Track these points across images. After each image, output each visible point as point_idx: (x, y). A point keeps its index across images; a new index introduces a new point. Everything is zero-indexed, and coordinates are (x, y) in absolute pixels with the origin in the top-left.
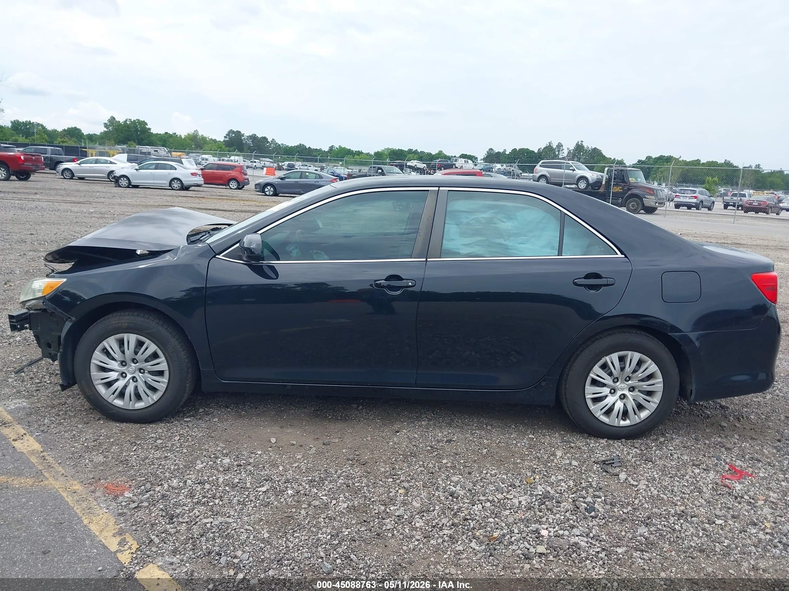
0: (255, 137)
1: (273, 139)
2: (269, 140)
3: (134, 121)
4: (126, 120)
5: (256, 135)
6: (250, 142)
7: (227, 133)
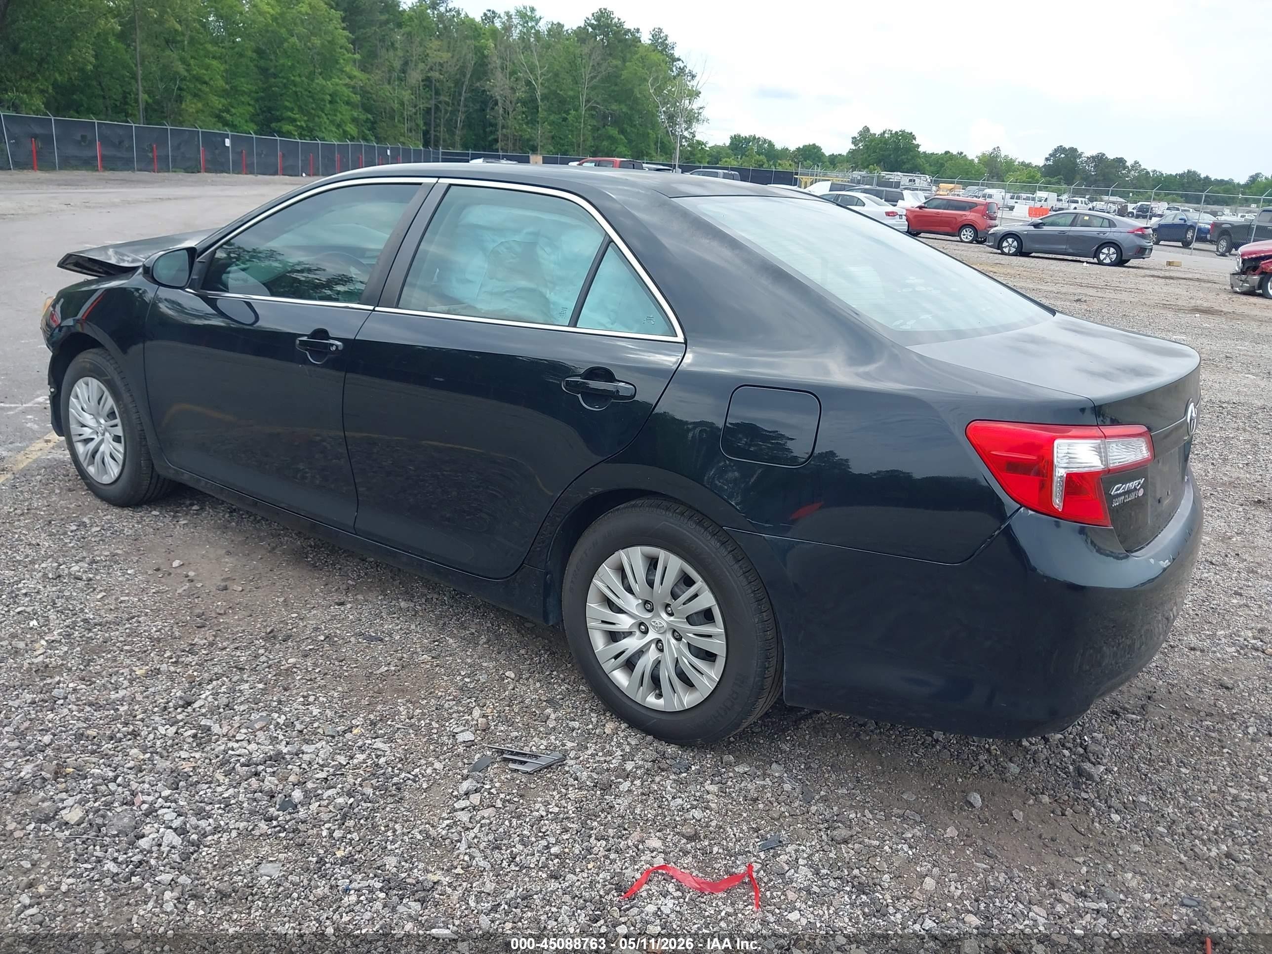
0: (1101, 157)
1: (1136, 163)
2: (1129, 164)
3: (896, 133)
4: (884, 132)
5: (1104, 155)
6: (1090, 168)
7: (1051, 152)
